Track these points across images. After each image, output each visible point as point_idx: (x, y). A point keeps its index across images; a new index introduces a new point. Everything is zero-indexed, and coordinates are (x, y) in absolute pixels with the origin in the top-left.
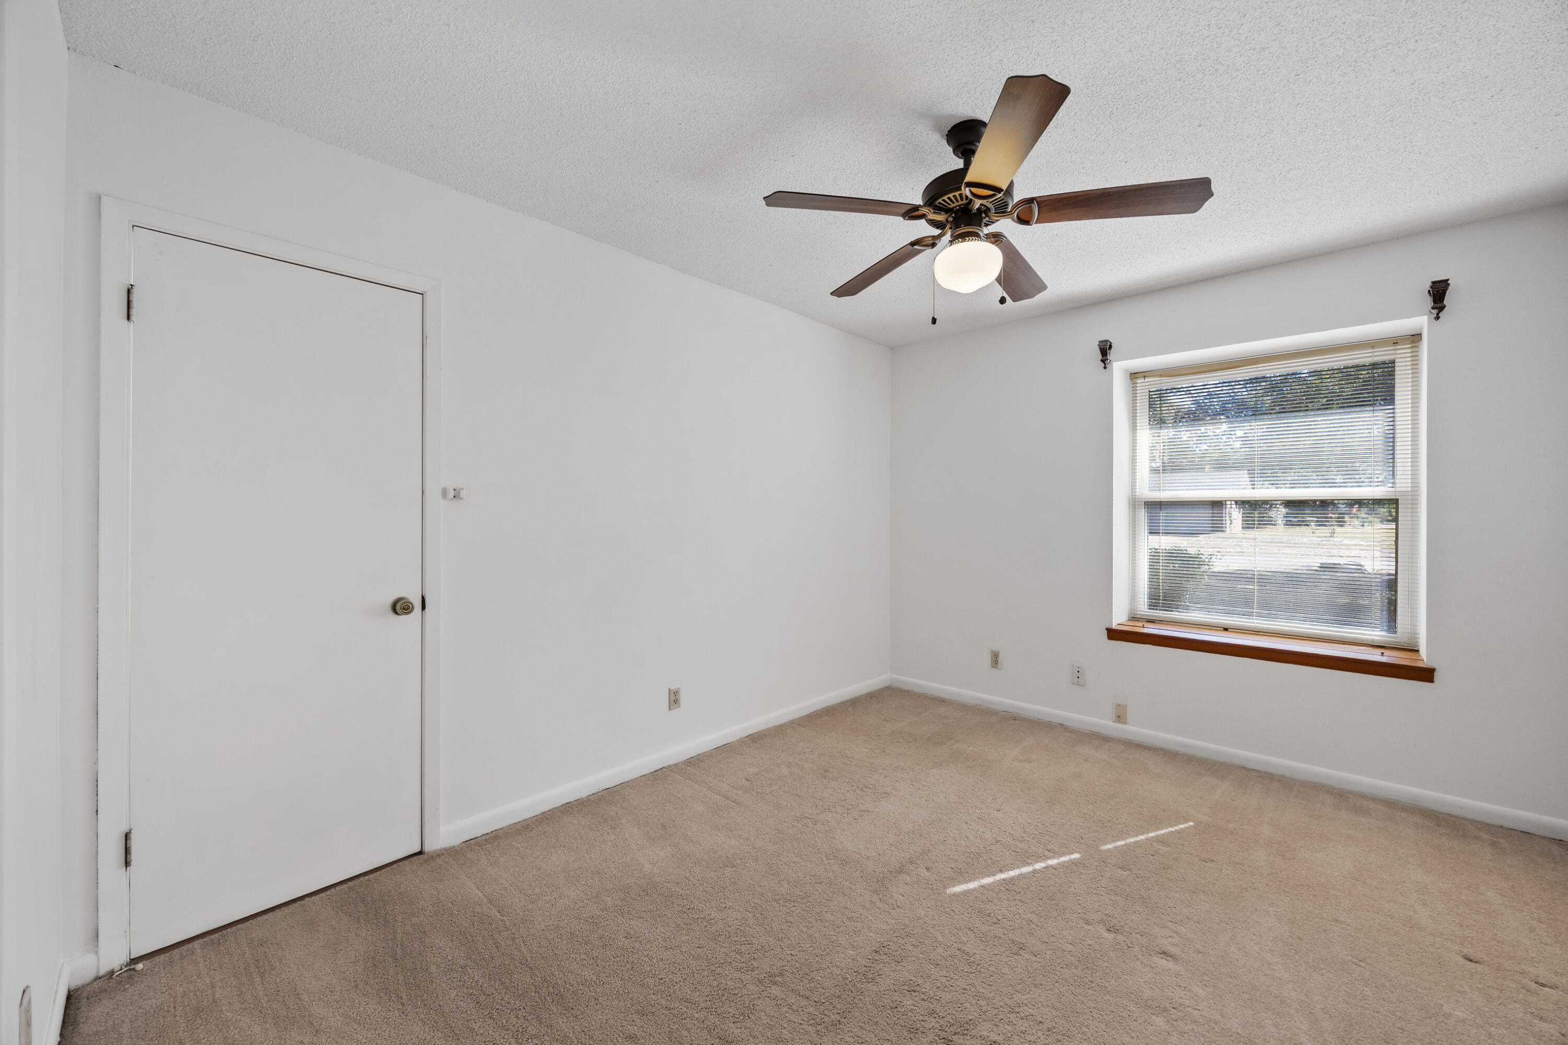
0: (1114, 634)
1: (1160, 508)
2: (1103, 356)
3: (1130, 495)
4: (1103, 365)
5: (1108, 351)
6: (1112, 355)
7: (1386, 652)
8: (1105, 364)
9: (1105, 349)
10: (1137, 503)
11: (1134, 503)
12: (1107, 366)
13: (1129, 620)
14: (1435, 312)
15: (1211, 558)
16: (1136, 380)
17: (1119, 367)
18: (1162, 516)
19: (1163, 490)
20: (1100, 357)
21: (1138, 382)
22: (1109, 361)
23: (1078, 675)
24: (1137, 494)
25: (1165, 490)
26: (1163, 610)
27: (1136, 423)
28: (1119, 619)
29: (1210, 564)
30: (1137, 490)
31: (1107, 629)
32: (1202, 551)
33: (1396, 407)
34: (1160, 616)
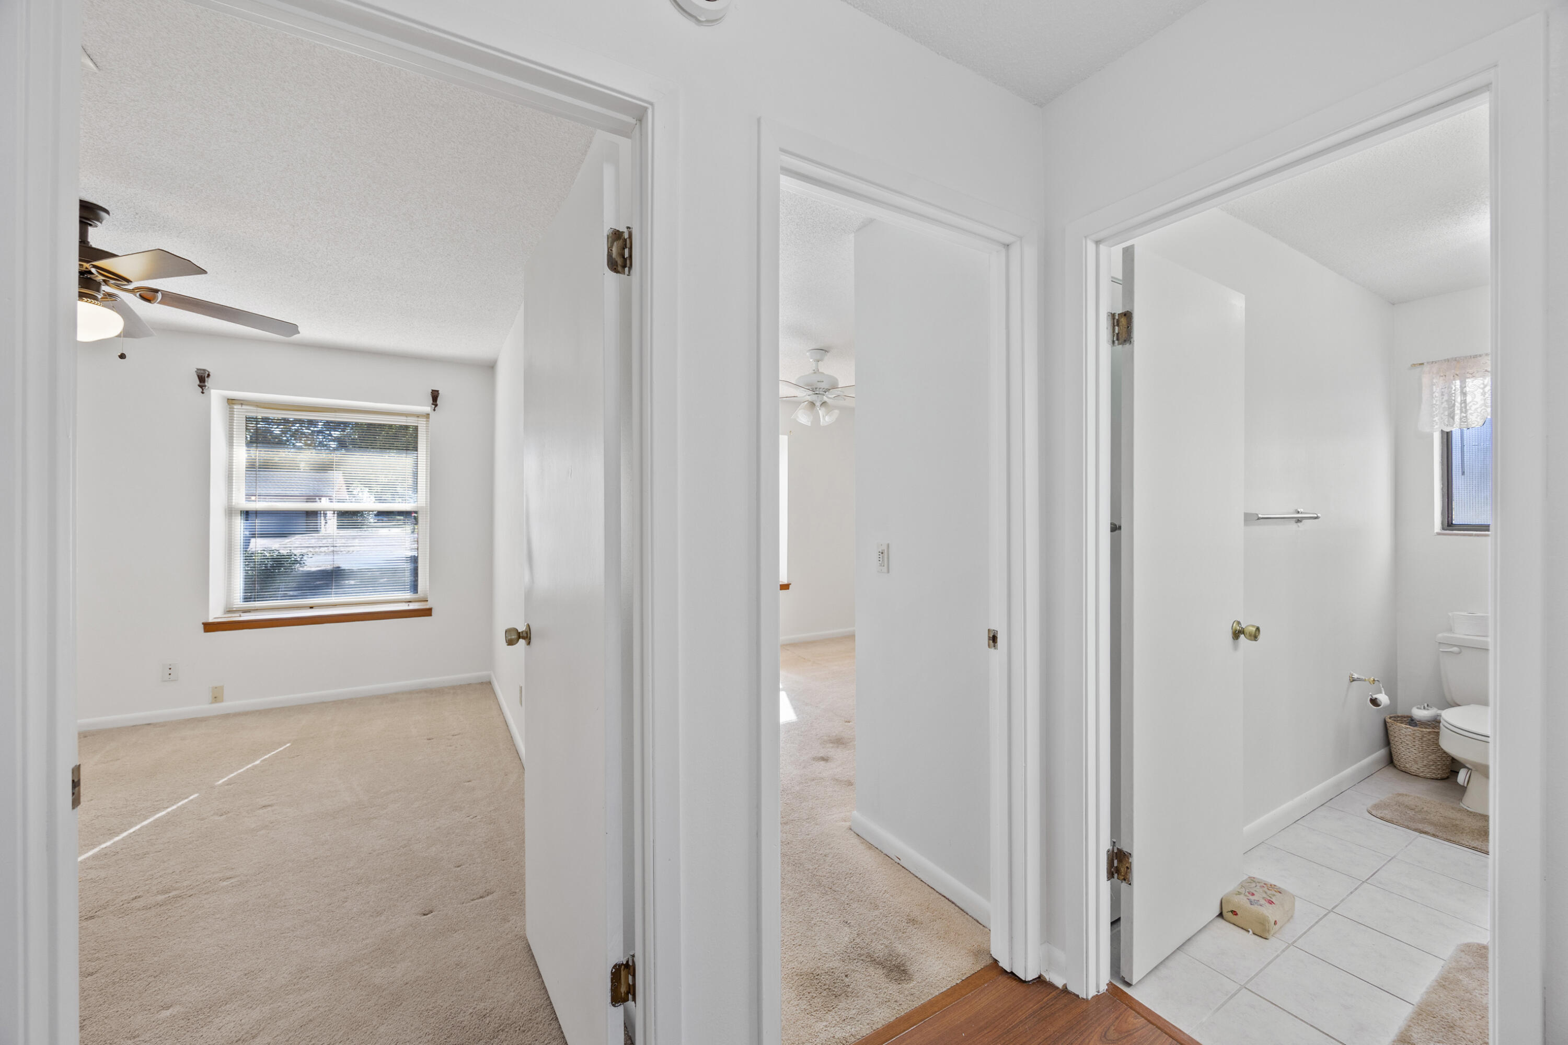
0: (210, 627)
1: (256, 516)
2: (200, 382)
3: (227, 505)
4: (201, 390)
5: (206, 379)
6: (209, 383)
7: (410, 604)
8: (203, 390)
9: (202, 378)
10: (233, 512)
11: (230, 512)
12: (204, 391)
13: (225, 614)
14: (433, 406)
15: (302, 558)
16: (233, 405)
17: (216, 395)
18: (258, 523)
19: (258, 501)
20: (198, 382)
21: (235, 407)
22: (207, 388)
23: (170, 672)
24: (233, 504)
25: (260, 501)
26: (258, 601)
27: (233, 442)
28: (216, 614)
29: (302, 562)
30: (234, 501)
31: (203, 624)
32: (295, 552)
33: (419, 453)
34: (255, 606)
